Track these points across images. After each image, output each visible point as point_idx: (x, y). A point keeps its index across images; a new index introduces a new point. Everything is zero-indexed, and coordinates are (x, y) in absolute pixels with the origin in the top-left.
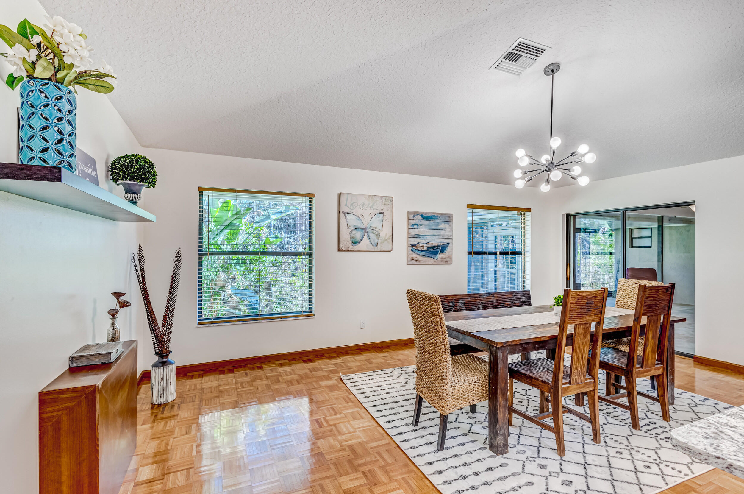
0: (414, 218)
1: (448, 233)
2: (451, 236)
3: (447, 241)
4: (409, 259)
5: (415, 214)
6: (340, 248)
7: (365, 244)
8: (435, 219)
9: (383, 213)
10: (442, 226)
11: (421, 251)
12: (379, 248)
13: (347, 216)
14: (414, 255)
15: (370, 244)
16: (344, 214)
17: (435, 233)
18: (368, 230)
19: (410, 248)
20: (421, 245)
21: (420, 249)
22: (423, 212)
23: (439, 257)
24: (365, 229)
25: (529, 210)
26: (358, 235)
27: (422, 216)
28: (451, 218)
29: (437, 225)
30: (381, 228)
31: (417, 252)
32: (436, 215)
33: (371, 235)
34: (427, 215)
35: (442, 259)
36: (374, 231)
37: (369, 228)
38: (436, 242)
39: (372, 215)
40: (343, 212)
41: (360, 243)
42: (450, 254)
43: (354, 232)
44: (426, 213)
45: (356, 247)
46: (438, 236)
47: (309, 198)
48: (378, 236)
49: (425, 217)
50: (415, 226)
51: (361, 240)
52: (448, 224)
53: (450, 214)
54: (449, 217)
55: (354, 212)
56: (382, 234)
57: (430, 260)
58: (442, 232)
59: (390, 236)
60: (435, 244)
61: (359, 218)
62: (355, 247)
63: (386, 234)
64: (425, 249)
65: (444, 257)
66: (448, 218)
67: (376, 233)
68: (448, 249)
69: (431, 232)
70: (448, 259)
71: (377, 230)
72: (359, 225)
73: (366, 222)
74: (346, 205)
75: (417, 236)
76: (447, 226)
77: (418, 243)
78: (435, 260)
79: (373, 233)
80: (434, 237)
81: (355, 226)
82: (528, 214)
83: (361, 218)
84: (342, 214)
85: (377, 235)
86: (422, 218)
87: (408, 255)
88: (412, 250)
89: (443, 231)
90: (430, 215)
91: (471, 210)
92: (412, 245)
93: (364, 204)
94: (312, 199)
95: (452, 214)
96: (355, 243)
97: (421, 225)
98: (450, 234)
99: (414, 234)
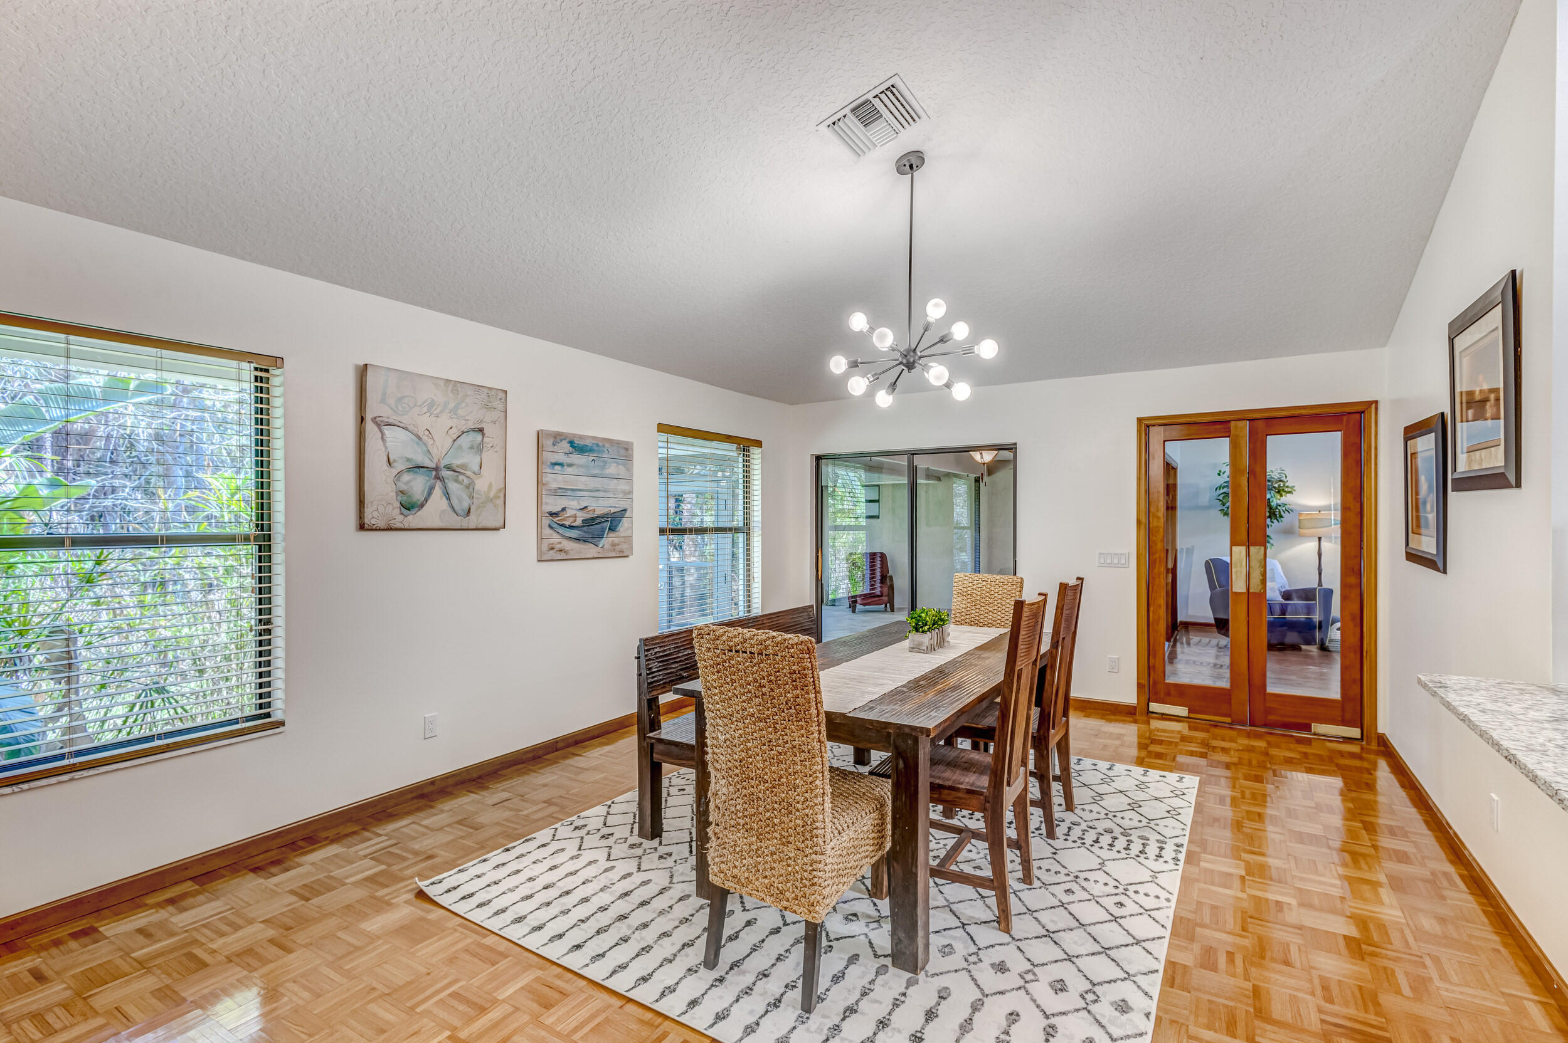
0: (555, 449)
1: (623, 486)
2: (631, 492)
3: (622, 504)
4: (545, 548)
5: (558, 437)
6: (367, 521)
7: (436, 509)
8: (599, 452)
9: (481, 430)
10: (612, 470)
11: (571, 527)
12: (472, 521)
13: (387, 431)
14: (555, 539)
15: (449, 509)
16: (378, 425)
17: (599, 486)
18: (445, 473)
19: (546, 521)
20: (569, 513)
21: (567, 523)
22: (575, 435)
23: (608, 540)
24: (437, 469)
25: (759, 444)
26: (417, 485)
27: (571, 443)
28: (630, 452)
29: (603, 468)
30: (476, 468)
31: (561, 530)
32: (600, 444)
33: (453, 486)
34: (582, 443)
35: (614, 545)
36: (461, 477)
37: (448, 467)
38: (601, 506)
39: (455, 433)
40: (374, 420)
41: (422, 506)
42: (628, 534)
43: (406, 477)
44: (581, 437)
45: (413, 520)
46: (605, 491)
47: (256, 369)
48: (470, 487)
49: (578, 447)
50: (557, 467)
51: (426, 500)
52: (624, 465)
53: (627, 443)
54: (627, 449)
55: (405, 420)
56: (481, 485)
57: (590, 550)
58: (612, 484)
59: (500, 491)
60: (599, 512)
61: (419, 438)
62: (410, 518)
63: (490, 486)
64: (579, 522)
65: (616, 540)
66: (624, 451)
67: (466, 481)
68: (625, 522)
69: (592, 483)
70: (624, 546)
71: (468, 473)
72: (420, 459)
73: (440, 449)
74: (383, 401)
75: (560, 492)
76: (621, 470)
77: (564, 509)
78: (599, 549)
79: (457, 481)
80: (596, 494)
81: (408, 460)
82: (756, 453)
83: (425, 438)
84: (370, 426)
85: (468, 487)
86: (571, 449)
87: (540, 538)
88: (550, 526)
89: (615, 481)
90: (588, 443)
91: (663, 437)
92: (552, 514)
93: (432, 404)
94: (267, 371)
95: (632, 444)
96: (408, 506)
97: (570, 465)
98: (626, 487)
99: (554, 485)
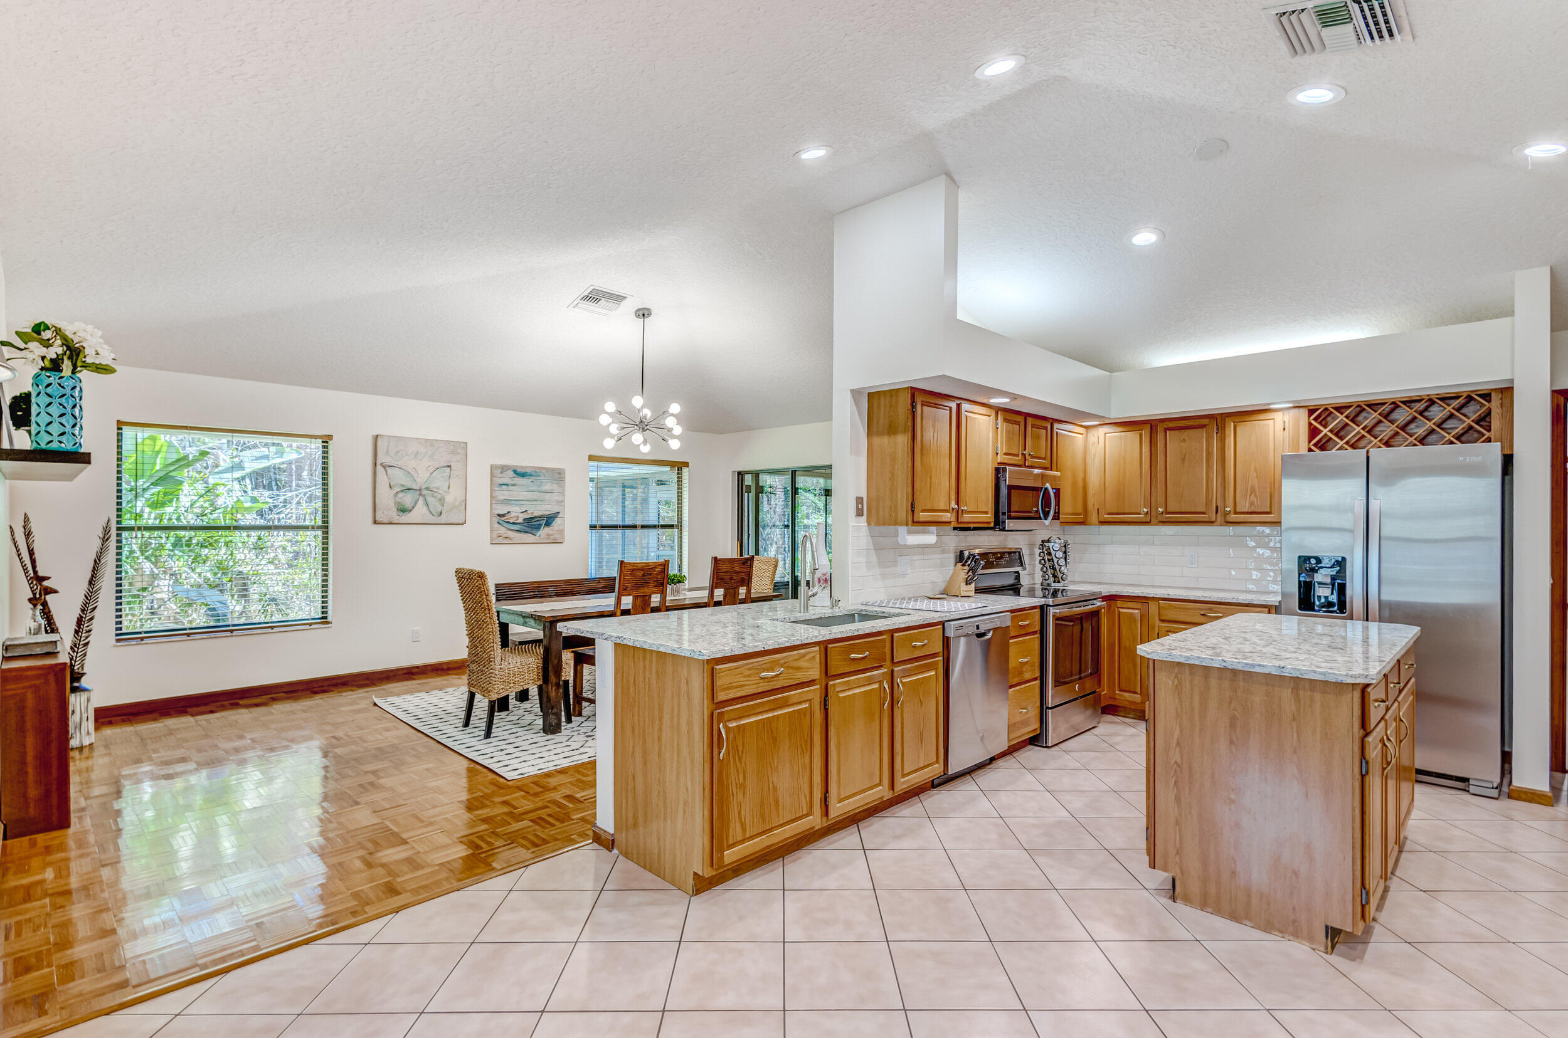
0: (502, 475)
1: (556, 497)
2: (563, 501)
3: (556, 508)
4: (495, 536)
5: (504, 468)
6: (377, 519)
7: (420, 512)
8: (537, 476)
9: (449, 466)
10: (547, 487)
11: (514, 523)
12: (443, 519)
13: (389, 469)
14: (502, 530)
15: (428, 513)
16: (384, 467)
17: (537, 498)
18: (425, 492)
19: (497, 519)
20: (513, 514)
21: (511, 521)
22: (517, 466)
23: (544, 532)
24: (420, 490)
25: (686, 464)
26: (407, 499)
27: (515, 471)
28: (562, 475)
29: (540, 485)
30: (446, 489)
31: (507, 525)
32: (538, 471)
33: (430, 499)
34: (524, 470)
35: (548, 535)
36: (436, 494)
37: (427, 489)
38: (537, 511)
39: (431, 469)
40: (381, 464)
41: (411, 511)
42: (561, 527)
43: (401, 495)
44: (522, 467)
45: (405, 518)
46: (542, 501)
47: (323, 442)
48: (442, 500)
49: (520, 474)
50: (506, 486)
51: (413, 507)
52: (557, 484)
53: (559, 469)
54: (560, 474)
55: (401, 464)
56: (449, 499)
57: (529, 537)
58: (548, 496)
59: (462, 502)
60: (536, 514)
61: (409, 473)
62: (403, 517)
63: (456, 499)
64: (520, 520)
65: (551, 532)
66: (558, 475)
67: (439, 496)
68: (558, 521)
69: (530, 496)
70: (557, 536)
71: (440, 492)
72: (410, 484)
73: (421, 479)
74: (387, 453)
75: (506, 501)
76: (555, 487)
77: (509, 512)
78: (537, 536)
79: (433, 496)
80: (535, 503)
81: (402, 486)
82: (685, 470)
83: (412, 473)
85: (440, 500)
86: (514, 475)
87: (492, 529)
88: (498, 523)
89: (550, 494)
90: (527, 470)
91: (593, 463)
92: (499, 515)
93: (418, 453)
94: (327, 442)
95: (564, 470)
96: (403, 510)
97: (513, 485)
98: (560, 498)
99: (502, 498)
